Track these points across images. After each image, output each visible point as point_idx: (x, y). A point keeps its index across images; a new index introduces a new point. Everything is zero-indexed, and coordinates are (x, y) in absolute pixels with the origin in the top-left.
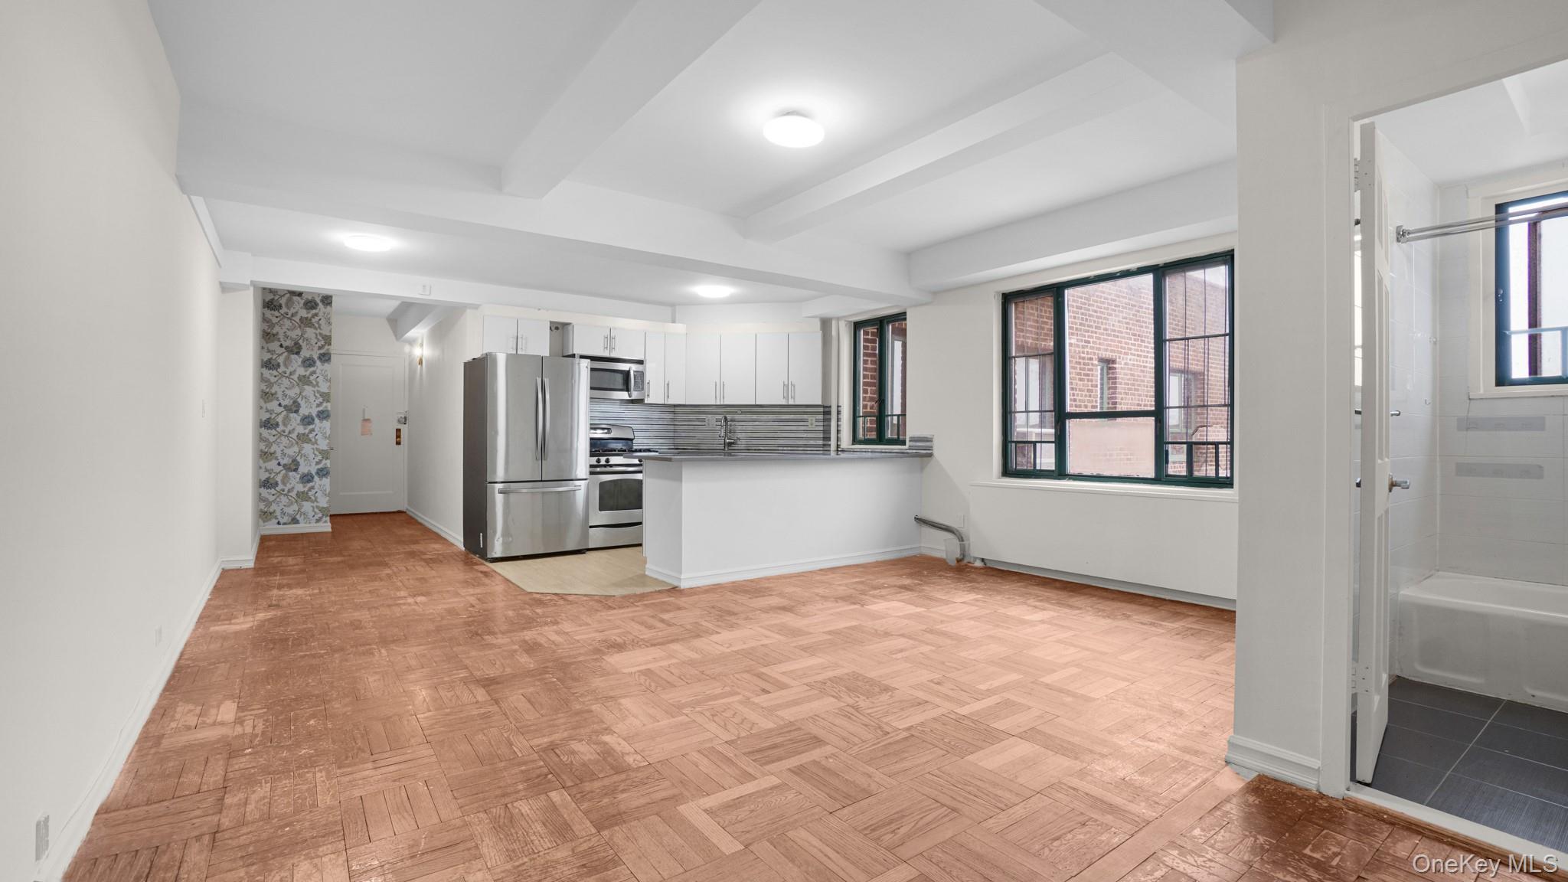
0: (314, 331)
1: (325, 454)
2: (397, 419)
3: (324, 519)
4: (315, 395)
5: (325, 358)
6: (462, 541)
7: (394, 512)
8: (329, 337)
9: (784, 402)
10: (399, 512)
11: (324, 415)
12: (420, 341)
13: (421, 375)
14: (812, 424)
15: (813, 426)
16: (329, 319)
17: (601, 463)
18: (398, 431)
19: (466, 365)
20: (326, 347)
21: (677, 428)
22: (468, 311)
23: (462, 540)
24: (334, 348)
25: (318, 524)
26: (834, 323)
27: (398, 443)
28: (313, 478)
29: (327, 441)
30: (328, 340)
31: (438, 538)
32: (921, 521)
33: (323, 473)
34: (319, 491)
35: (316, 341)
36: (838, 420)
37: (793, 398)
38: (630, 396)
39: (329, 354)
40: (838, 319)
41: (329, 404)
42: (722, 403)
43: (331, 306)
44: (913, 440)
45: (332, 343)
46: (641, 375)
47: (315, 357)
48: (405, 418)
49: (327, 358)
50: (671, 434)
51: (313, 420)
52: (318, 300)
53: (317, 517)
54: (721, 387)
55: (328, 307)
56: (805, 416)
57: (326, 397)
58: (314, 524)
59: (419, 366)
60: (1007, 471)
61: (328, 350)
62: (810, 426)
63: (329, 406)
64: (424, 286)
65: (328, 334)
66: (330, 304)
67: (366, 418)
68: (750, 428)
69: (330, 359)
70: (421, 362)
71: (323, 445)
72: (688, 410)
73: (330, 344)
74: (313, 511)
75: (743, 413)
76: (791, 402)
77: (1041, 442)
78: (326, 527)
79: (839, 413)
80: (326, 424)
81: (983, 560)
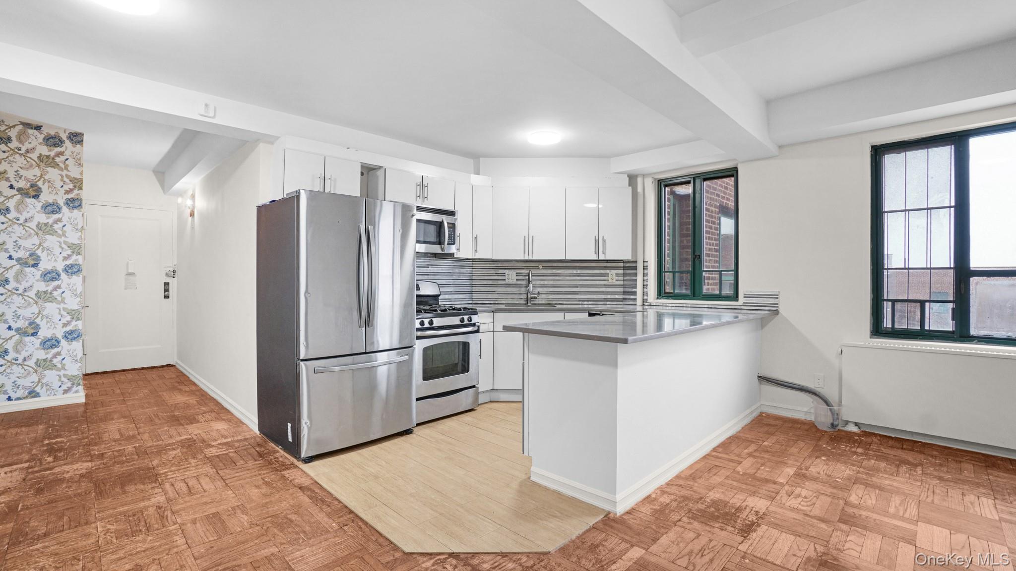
0: (60, 172)
1: (75, 315)
2: (165, 272)
3: (75, 389)
4: (60, 247)
5: (75, 203)
6: (257, 423)
7: (162, 367)
8: (80, 181)
9: (594, 257)
10: (168, 366)
11: (72, 270)
12: (190, 193)
13: (193, 228)
14: (612, 279)
15: (614, 281)
16: (79, 159)
17: (425, 326)
18: (167, 284)
19: (261, 209)
20: (76, 192)
21: (475, 282)
22: (262, 146)
23: (256, 420)
24: (85, 194)
25: (65, 396)
26: (639, 180)
27: (167, 297)
28: (58, 342)
29: (79, 299)
30: (78, 183)
31: (220, 411)
32: (763, 379)
33: (71, 336)
34: (66, 357)
35: (62, 184)
36: (644, 275)
37: (604, 253)
38: (442, 249)
39: (81, 200)
40: (644, 176)
41: (80, 258)
42: (530, 258)
43: (82, 145)
44: (746, 296)
45: (83, 188)
46: (453, 226)
47: (61, 202)
48: (174, 272)
49: (77, 205)
50: (469, 289)
51: (59, 276)
52: (64, 136)
53: (64, 387)
54: (529, 242)
55: (78, 146)
56: (608, 271)
57: (76, 249)
58: (60, 396)
59: (190, 218)
60: (878, 330)
61: (78, 194)
62: (610, 281)
63: (80, 259)
64: (207, 105)
65: (79, 177)
66: (81, 142)
67: (130, 271)
68: (551, 283)
69: (80, 205)
70: (192, 215)
71: (73, 303)
72: (487, 265)
73: (81, 188)
74: (60, 380)
75: (545, 268)
76: (602, 257)
77: (930, 301)
78: (78, 396)
79: (645, 268)
80: (77, 280)
81: (856, 424)
